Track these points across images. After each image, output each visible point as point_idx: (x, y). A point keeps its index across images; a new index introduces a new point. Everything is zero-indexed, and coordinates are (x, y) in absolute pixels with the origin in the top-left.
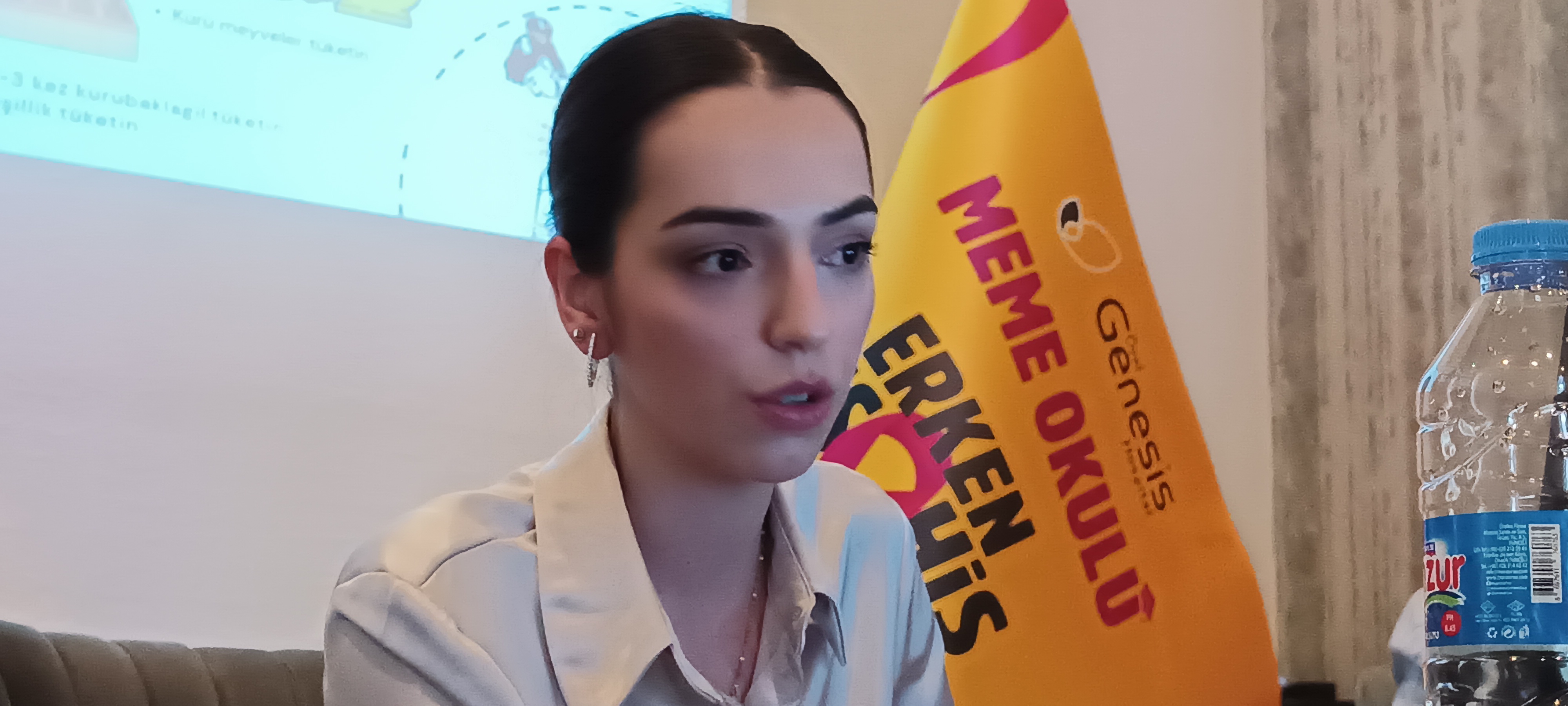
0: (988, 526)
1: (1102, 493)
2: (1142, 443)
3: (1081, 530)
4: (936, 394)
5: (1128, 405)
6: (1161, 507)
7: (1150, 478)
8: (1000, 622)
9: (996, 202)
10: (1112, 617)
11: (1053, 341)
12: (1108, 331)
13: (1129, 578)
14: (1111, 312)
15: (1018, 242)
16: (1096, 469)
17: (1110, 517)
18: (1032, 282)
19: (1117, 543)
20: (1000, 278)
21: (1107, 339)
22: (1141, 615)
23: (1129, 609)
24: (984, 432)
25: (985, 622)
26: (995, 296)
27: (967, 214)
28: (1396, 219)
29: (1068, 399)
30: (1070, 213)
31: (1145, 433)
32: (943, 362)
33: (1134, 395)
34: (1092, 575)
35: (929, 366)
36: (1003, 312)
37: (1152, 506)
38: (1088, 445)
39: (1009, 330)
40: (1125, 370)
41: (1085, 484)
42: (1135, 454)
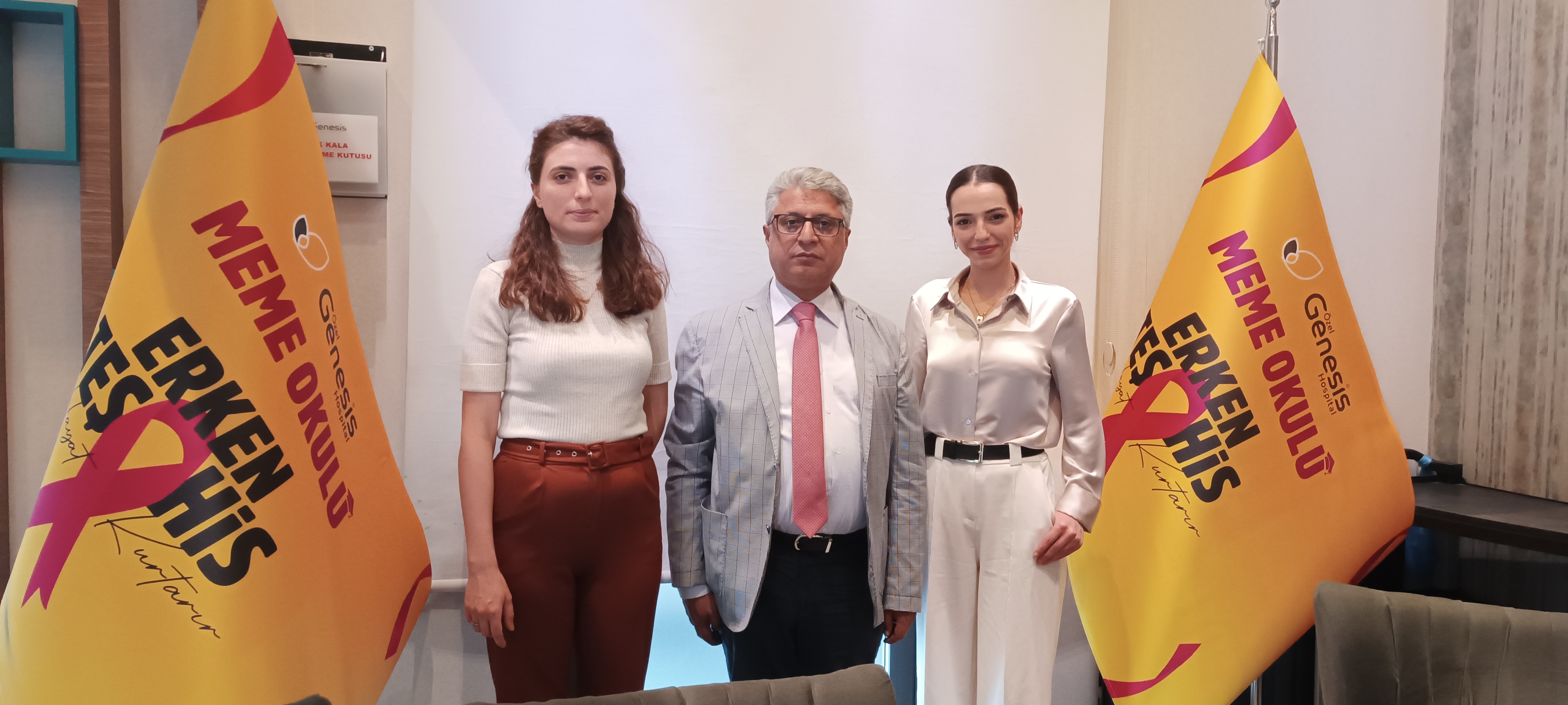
0: (1228, 433)
1: (1304, 405)
2: (1330, 374)
3: (1287, 428)
4: (1202, 360)
5: (1322, 354)
6: (1341, 409)
7: (1334, 394)
8: (1236, 482)
9: (1244, 246)
10: (1304, 474)
11: (1277, 324)
12: (1312, 313)
13: (1319, 450)
14: (1315, 303)
15: (1257, 269)
16: (1300, 392)
17: (1309, 418)
18: (1265, 291)
19: (1313, 431)
20: (1244, 290)
21: (1311, 318)
22: (1325, 471)
23: (1318, 468)
24: (1231, 379)
25: (1227, 483)
26: (1240, 302)
27: (1225, 255)
28: (1524, 196)
29: (1286, 356)
30: (1291, 247)
31: (1332, 369)
32: (1208, 341)
33: (1327, 348)
34: (1294, 451)
35: (1199, 343)
36: (1246, 311)
37: (1336, 409)
38: (1296, 379)
39: (1248, 321)
40: (1322, 334)
41: (1293, 401)
42: (1326, 381)
